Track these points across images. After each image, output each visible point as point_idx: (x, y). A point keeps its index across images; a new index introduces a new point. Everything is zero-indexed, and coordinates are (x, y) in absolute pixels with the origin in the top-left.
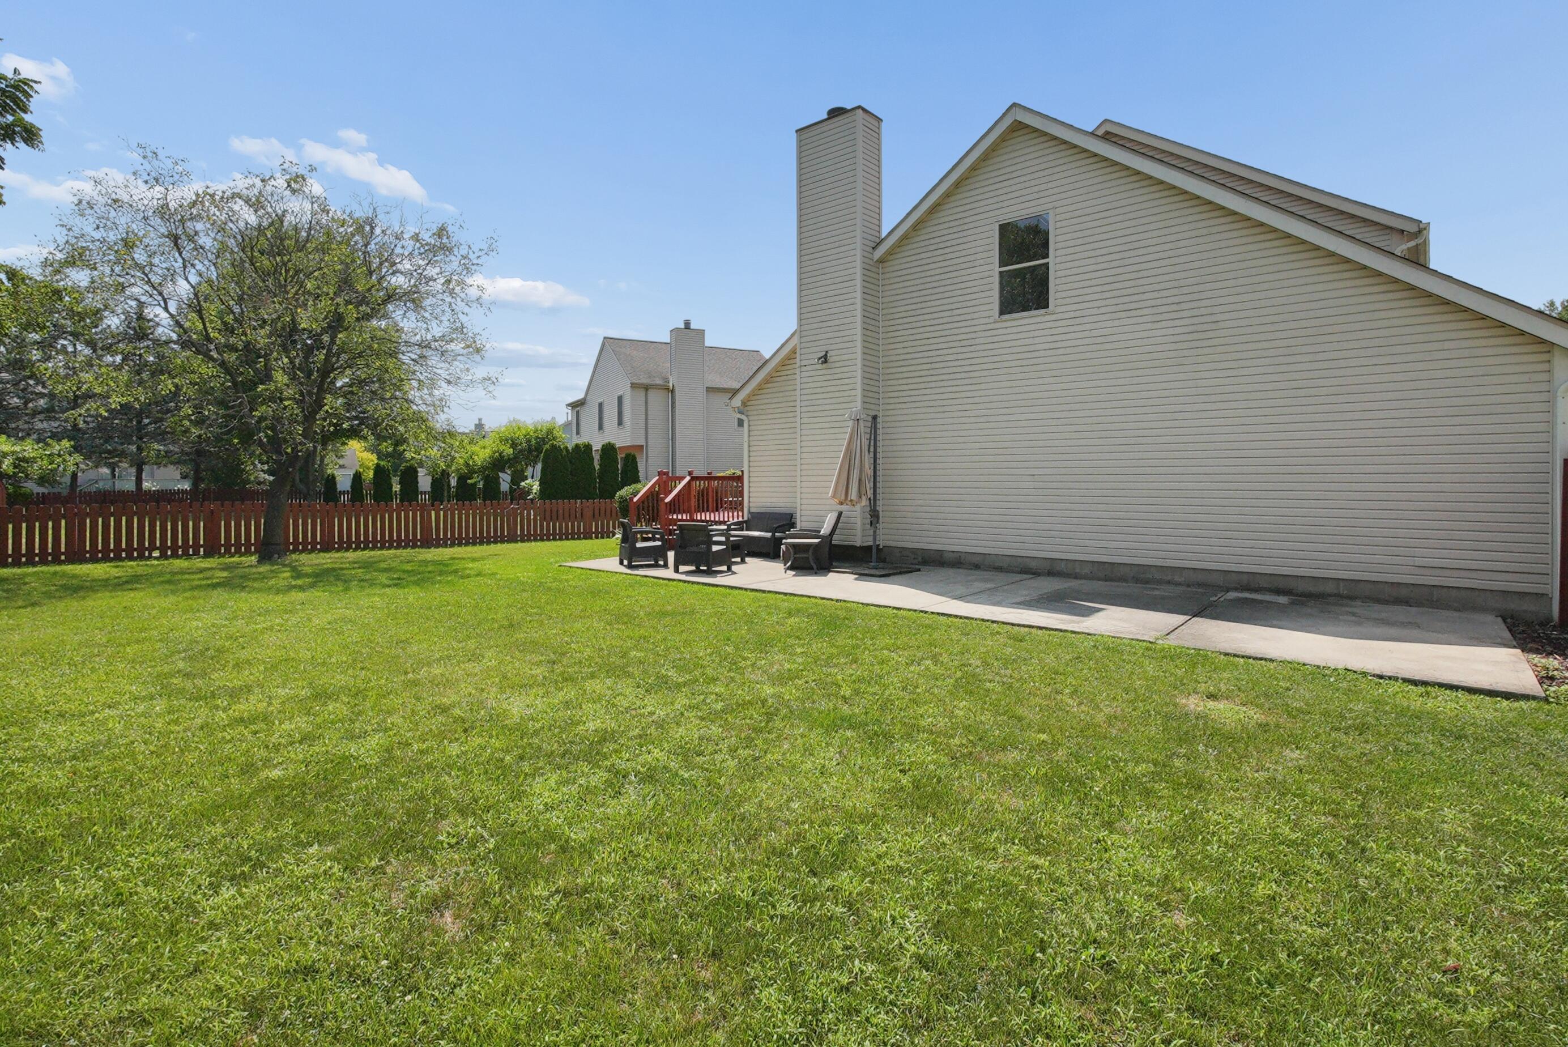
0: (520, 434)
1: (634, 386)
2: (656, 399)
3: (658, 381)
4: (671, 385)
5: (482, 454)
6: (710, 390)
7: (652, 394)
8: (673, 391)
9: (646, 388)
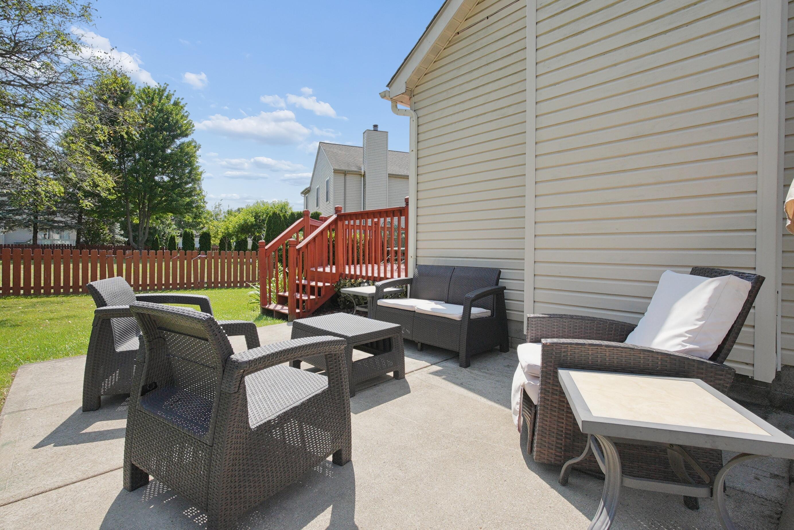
0: (262, 208)
1: (336, 171)
2: (352, 181)
3: (354, 169)
4: (363, 171)
5: (234, 222)
6: (391, 176)
7: (348, 177)
8: (364, 175)
9: (345, 173)
